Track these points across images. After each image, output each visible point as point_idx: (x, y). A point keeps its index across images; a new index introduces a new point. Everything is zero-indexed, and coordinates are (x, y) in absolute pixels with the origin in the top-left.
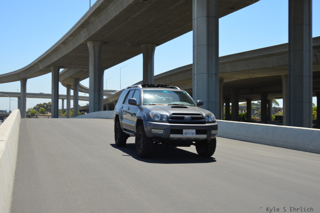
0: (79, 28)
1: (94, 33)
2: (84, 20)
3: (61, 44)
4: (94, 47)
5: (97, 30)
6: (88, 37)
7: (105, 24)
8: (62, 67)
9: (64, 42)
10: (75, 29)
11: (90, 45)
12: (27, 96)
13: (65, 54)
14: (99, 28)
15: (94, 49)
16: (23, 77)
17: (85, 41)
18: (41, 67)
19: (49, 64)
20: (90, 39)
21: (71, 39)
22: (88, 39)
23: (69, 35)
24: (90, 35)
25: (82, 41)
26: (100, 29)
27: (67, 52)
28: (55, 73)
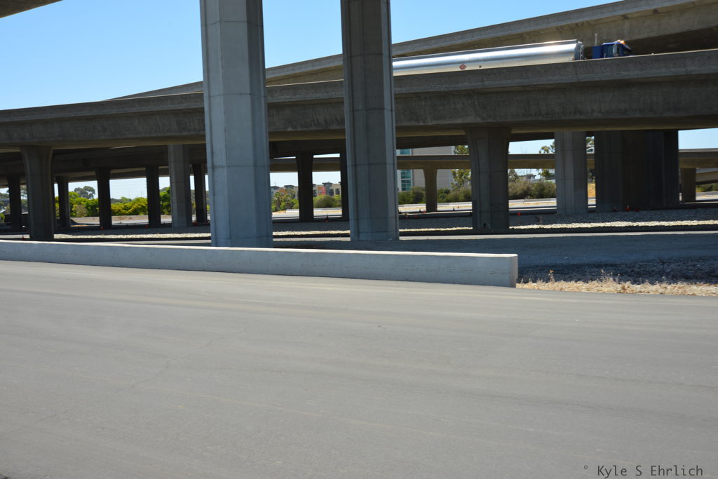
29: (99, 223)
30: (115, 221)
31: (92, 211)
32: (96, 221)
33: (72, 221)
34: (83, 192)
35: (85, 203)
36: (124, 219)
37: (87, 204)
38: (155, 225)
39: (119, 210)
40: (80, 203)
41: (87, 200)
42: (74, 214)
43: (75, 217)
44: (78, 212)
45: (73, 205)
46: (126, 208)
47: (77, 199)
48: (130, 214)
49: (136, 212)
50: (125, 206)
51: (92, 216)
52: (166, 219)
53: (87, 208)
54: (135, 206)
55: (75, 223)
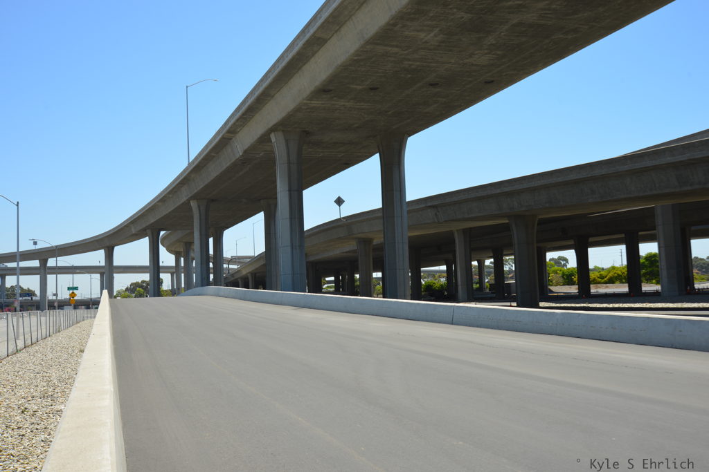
0: (177, 185)
1: (196, 191)
2: (183, 177)
3: (158, 202)
4: (199, 206)
5: (198, 189)
6: (190, 196)
7: (206, 183)
8: (163, 230)
9: (163, 199)
10: (173, 186)
11: (194, 204)
12: (115, 270)
13: (164, 214)
14: (201, 187)
15: (199, 210)
16: (108, 244)
17: (187, 200)
18: (134, 231)
19: (144, 226)
20: (193, 198)
21: (171, 196)
22: (191, 197)
23: (168, 191)
24: (193, 193)
25: (184, 199)
26: (203, 188)
27: (167, 212)
28: (153, 238)
29: (577, 291)
30: (593, 290)
31: (567, 279)
32: (573, 290)
33: (550, 289)
34: (557, 261)
35: (561, 273)
36: (600, 288)
37: (563, 273)
38: (635, 294)
39: (594, 279)
40: (556, 272)
41: (563, 269)
42: (551, 283)
43: (552, 286)
44: (554, 281)
45: (549, 274)
46: (602, 277)
47: (553, 269)
48: (606, 283)
49: (611, 281)
50: (600, 275)
51: (568, 285)
52: (646, 288)
53: (563, 276)
54: (610, 275)
55: (552, 292)
